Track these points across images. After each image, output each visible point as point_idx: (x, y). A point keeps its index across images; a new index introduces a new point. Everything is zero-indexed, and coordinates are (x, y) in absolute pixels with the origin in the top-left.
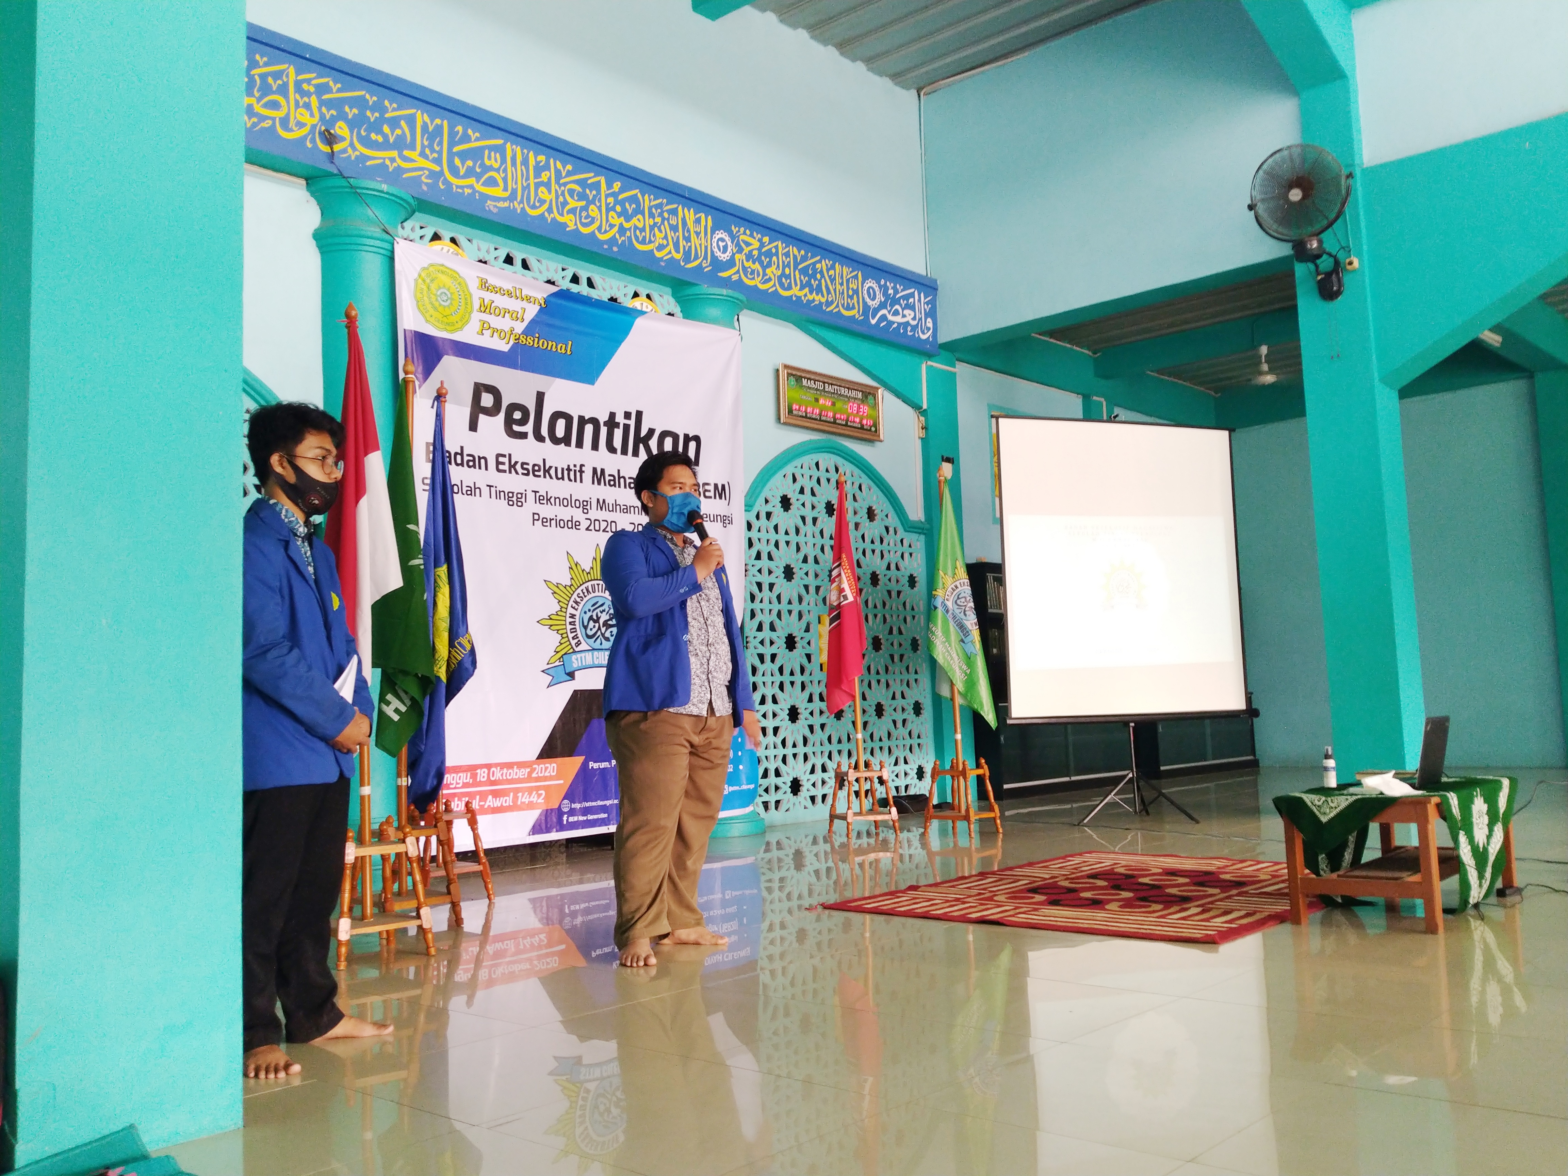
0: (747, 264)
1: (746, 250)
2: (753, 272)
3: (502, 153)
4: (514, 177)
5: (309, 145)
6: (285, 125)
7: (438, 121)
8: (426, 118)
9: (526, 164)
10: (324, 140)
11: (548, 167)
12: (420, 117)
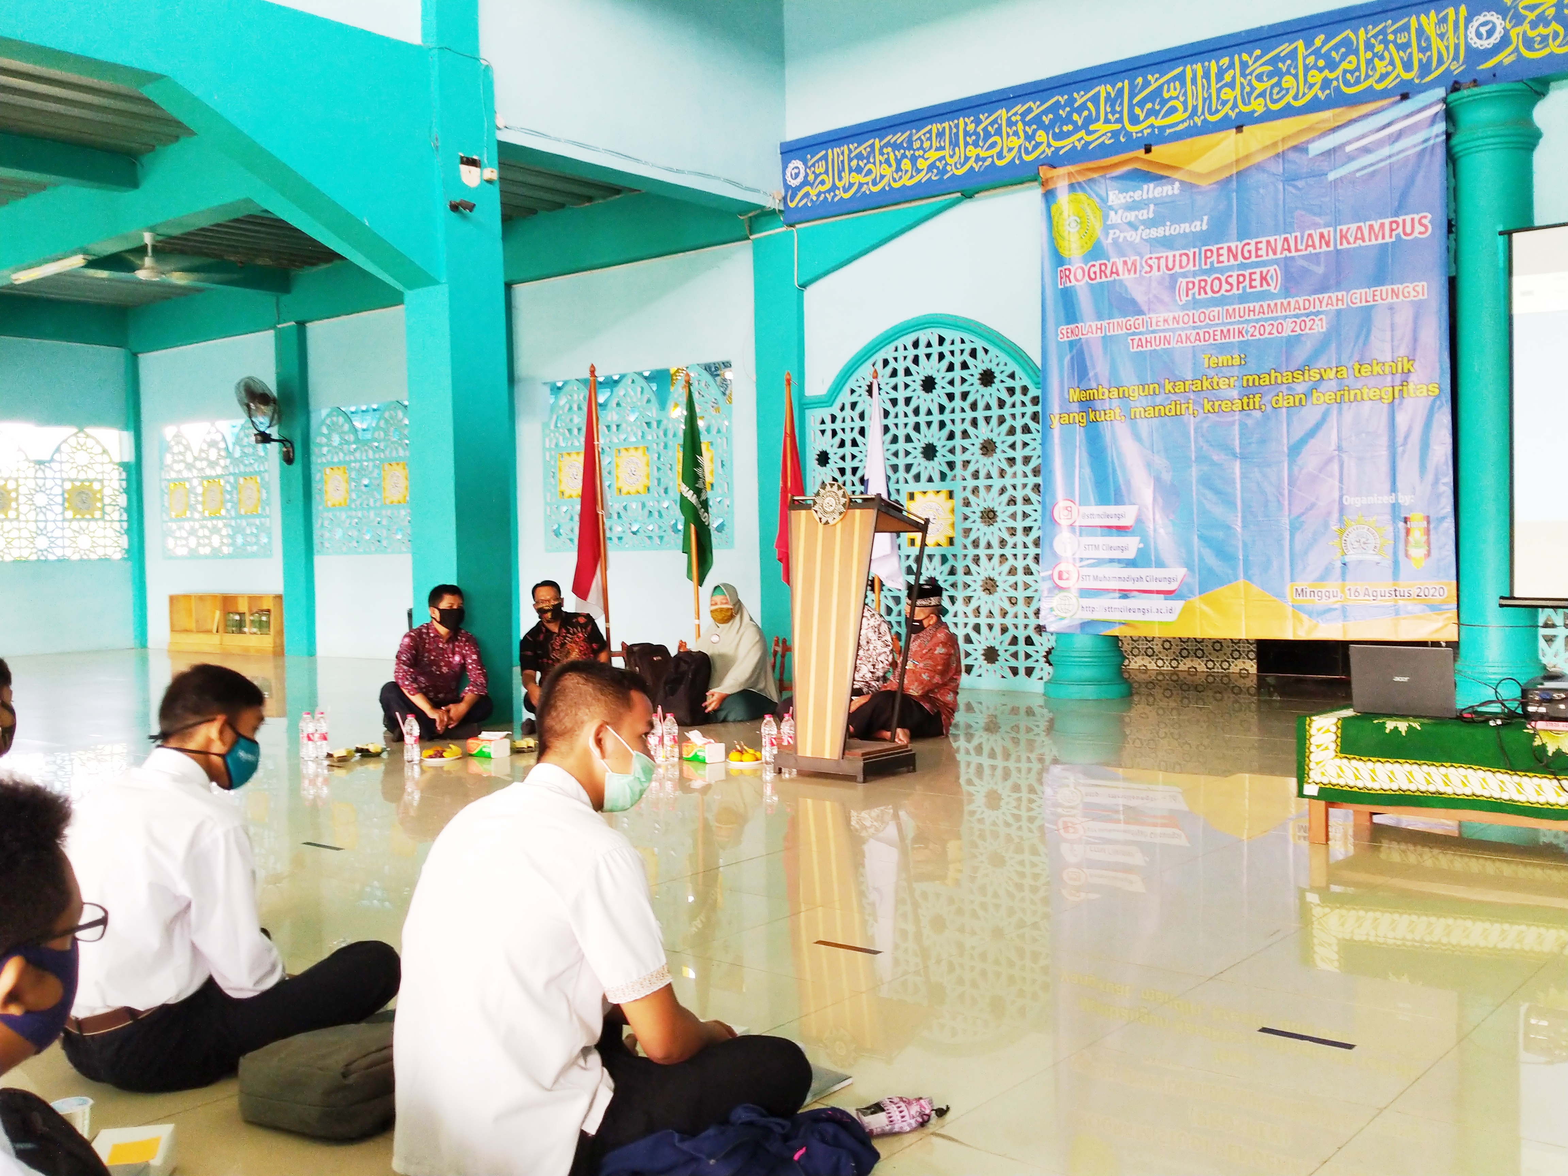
0: (1532, 34)
1: (1532, 15)
2: (1544, 39)
3: (1181, 78)
4: (1195, 95)
5: (1017, 162)
6: (1000, 156)
7: (1120, 85)
8: (1109, 88)
9: (1207, 75)
10: (1028, 153)
11: (1231, 66)
12: (1103, 90)
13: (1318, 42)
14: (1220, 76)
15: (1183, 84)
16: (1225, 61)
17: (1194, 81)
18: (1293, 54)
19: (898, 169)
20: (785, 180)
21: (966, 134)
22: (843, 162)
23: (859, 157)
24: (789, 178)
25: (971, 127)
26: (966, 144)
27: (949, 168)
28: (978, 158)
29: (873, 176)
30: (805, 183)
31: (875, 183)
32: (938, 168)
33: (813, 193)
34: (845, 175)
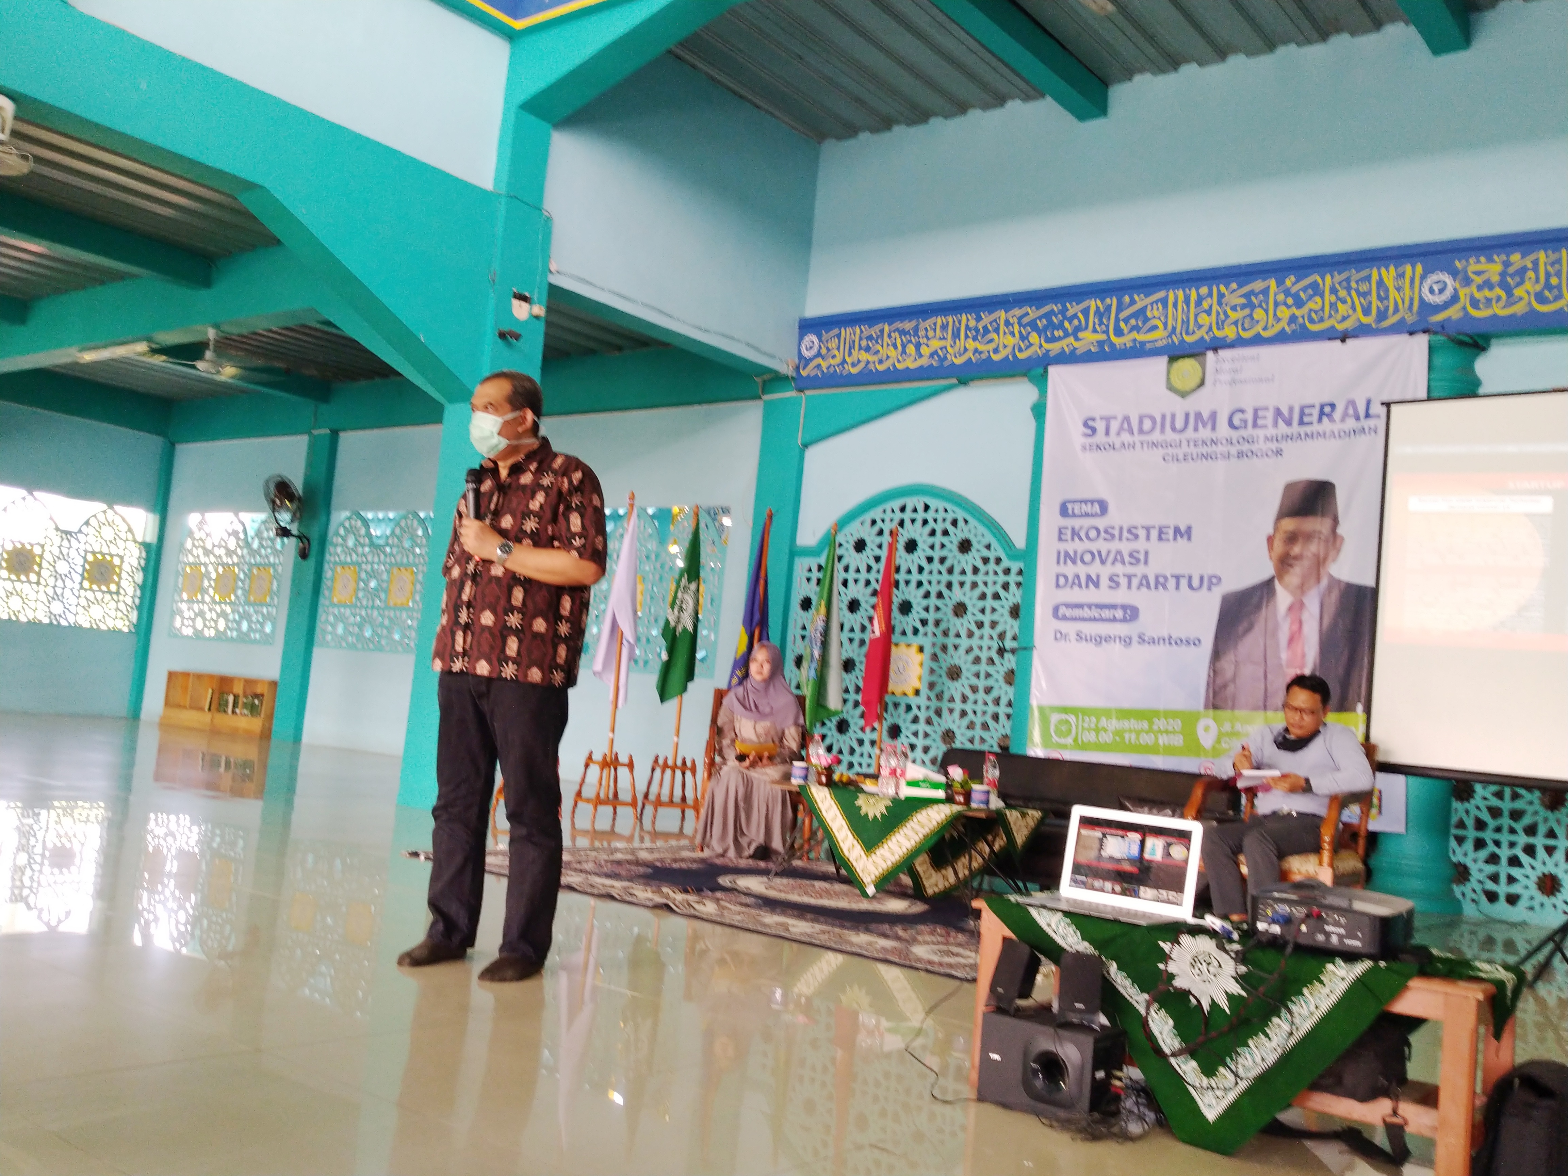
0: (1477, 295)
1: (1479, 280)
2: (1489, 301)
3: (1164, 301)
4: (1175, 316)
5: (1011, 358)
6: (996, 351)
7: (1108, 301)
8: (1099, 303)
9: (1187, 301)
10: (1020, 350)
11: (1210, 295)
12: (1093, 304)
13: (1288, 283)
14: (1199, 303)
15: (1165, 306)
16: (1204, 290)
17: (1175, 305)
18: (1265, 291)
19: (904, 352)
20: (800, 351)
21: (967, 327)
22: (854, 342)
23: (870, 338)
24: (803, 350)
25: (972, 323)
26: (967, 337)
27: (948, 356)
28: (976, 351)
29: (880, 356)
30: (819, 354)
31: (881, 362)
32: (939, 356)
33: (824, 365)
34: (855, 353)
